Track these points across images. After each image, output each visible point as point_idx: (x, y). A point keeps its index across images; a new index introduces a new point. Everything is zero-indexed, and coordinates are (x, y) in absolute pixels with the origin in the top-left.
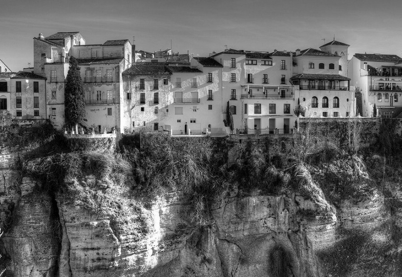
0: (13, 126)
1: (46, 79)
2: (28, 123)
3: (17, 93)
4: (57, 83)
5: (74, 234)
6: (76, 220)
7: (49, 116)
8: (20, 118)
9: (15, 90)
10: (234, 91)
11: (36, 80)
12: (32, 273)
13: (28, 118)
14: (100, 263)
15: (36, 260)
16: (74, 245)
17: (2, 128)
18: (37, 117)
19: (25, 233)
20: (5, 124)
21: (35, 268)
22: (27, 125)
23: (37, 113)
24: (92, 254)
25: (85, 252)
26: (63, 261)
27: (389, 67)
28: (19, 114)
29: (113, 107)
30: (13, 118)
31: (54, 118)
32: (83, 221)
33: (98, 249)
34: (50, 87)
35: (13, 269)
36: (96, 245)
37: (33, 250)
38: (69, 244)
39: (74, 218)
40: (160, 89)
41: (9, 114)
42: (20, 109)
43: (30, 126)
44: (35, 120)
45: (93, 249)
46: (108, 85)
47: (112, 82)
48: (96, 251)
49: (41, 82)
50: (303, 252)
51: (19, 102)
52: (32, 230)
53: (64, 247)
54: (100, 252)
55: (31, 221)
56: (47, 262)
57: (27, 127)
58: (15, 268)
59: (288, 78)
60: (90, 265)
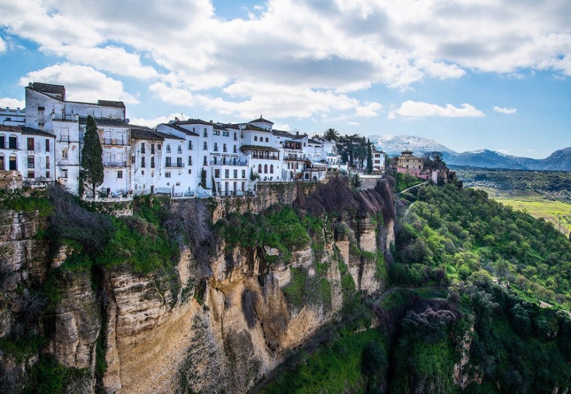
0: (26, 189)
1: (55, 137)
2: (42, 186)
3: (29, 151)
4: (69, 142)
5: (124, 299)
6: (125, 284)
7: (59, 178)
8: (33, 180)
9: (26, 148)
10: (205, 157)
11: (48, 138)
12: (79, 348)
13: (41, 181)
14: (148, 323)
15: (83, 333)
16: (124, 309)
17: (13, 192)
18: (49, 180)
19: (71, 306)
20: (16, 187)
21: (83, 342)
22: (41, 188)
23: (48, 175)
24: (142, 316)
25: (134, 315)
26: (111, 329)
27: (289, 141)
28: (31, 175)
29: (124, 171)
30: (24, 179)
31: (65, 181)
32: (131, 284)
33: (146, 309)
34: (60, 147)
35: (52, 350)
36: (145, 306)
37: (79, 324)
38: (118, 309)
39: (123, 282)
40: (156, 154)
41: (19, 175)
42: (33, 170)
43: (44, 189)
44: (47, 182)
45: (141, 311)
46: (118, 148)
47: (123, 145)
48: (144, 312)
49: (51, 140)
50: (269, 290)
51: (31, 161)
52: (78, 301)
53: (113, 314)
54: (148, 312)
55: (77, 292)
56: (95, 334)
57: (41, 190)
58: (55, 349)
59: (238, 148)
60: (138, 327)
